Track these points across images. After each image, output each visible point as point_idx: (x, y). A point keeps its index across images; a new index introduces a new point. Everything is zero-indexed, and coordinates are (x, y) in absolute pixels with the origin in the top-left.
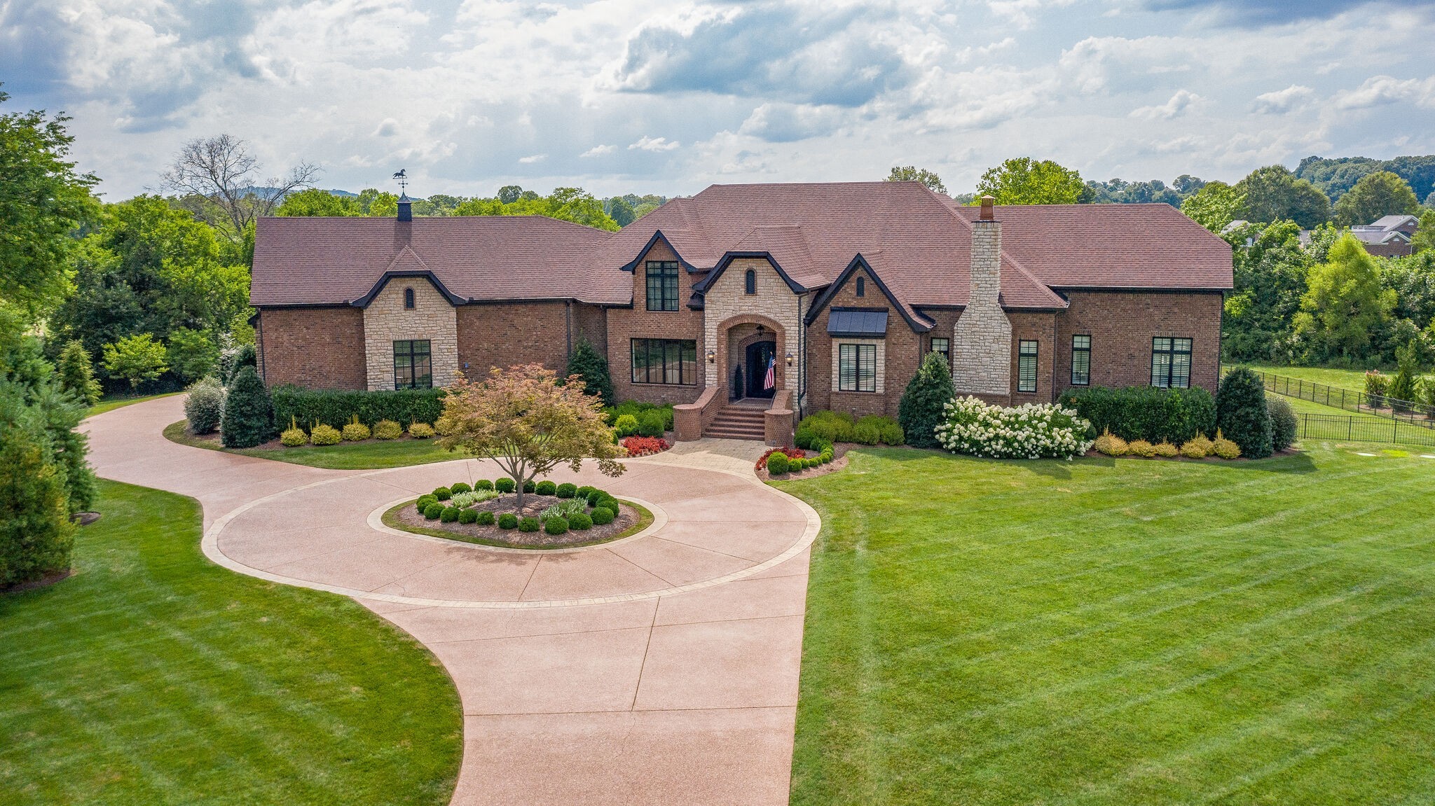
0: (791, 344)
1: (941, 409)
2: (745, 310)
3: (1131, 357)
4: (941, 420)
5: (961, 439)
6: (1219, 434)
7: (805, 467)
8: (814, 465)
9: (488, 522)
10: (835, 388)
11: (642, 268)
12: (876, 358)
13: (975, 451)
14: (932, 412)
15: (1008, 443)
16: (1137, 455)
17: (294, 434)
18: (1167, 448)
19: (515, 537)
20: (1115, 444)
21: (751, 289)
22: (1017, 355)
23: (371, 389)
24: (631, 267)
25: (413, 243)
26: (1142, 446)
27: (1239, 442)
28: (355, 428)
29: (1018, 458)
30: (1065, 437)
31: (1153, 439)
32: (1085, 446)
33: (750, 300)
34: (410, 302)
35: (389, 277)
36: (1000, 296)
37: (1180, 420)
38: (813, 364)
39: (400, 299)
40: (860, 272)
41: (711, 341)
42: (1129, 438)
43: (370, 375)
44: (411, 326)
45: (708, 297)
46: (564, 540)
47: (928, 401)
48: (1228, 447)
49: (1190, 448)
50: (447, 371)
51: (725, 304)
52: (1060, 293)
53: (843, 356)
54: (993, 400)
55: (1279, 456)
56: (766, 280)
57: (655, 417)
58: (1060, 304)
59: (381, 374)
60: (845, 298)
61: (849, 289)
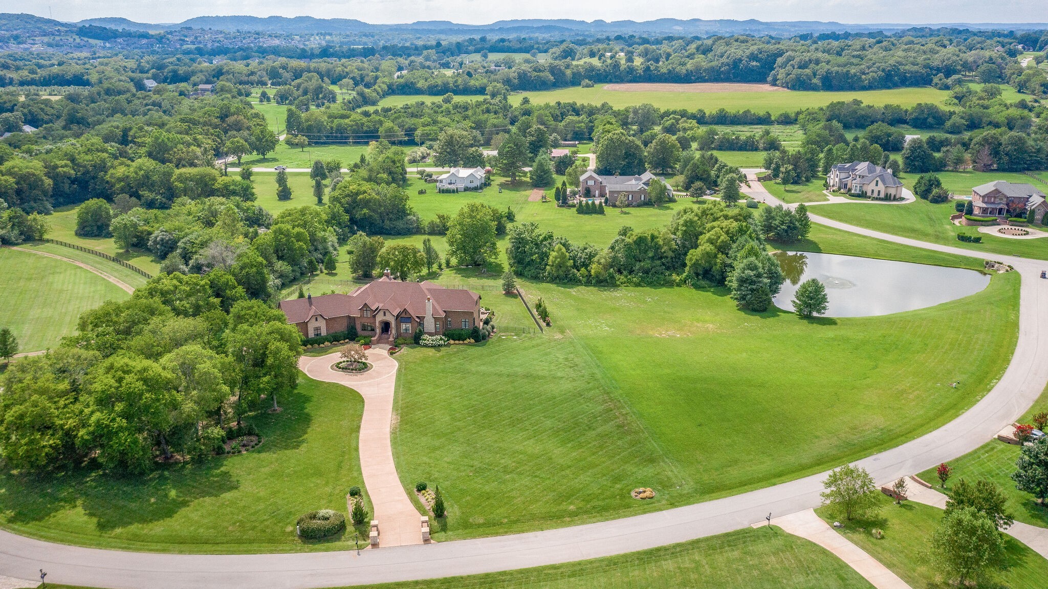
0: (393, 325)
1: (421, 338)
2: (384, 319)
3: (459, 324)
4: (421, 340)
5: (424, 344)
6: (471, 339)
7: (396, 352)
8: (398, 352)
10: (404, 332)
11: (362, 310)
12: (409, 326)
13: (426, 346)
14: (419, 338)
15: (432, 344)
16: (456, 344)
18: (461, 342)
20: (452, 342)
21: (385, 315)
22: (436, 324)
23: (310, 338)
24: (360, 310)
25: (313, 304)
26: (457, 342)
27: (474, 340)
28: (309, 346)
30: (442, 342)
31: (459, 340)
32: (446, 343)
33: (385, 317)
34: (316, 320)
35: (312, 316)
36: (432, 315)
37: (464, 336)
38: (398, 327)
40: (405, 311)
41: (377, 325)
42: (454, 340)
43: (309, 334)
44: (317, 324)
45: (376, 316)
47: (418, 336)
48: (472, 341)
49: (465, 342)
50: (324, 332)
51: (380, 318)
52: (445, 311)
53: (403, 326)
54: (431, 334)
55: (483, 341)
56: (387, 313)
57: (368, 340)
58: (444, 315)
59: (311, 334)
60: (403, 315)
61: (404, 313)
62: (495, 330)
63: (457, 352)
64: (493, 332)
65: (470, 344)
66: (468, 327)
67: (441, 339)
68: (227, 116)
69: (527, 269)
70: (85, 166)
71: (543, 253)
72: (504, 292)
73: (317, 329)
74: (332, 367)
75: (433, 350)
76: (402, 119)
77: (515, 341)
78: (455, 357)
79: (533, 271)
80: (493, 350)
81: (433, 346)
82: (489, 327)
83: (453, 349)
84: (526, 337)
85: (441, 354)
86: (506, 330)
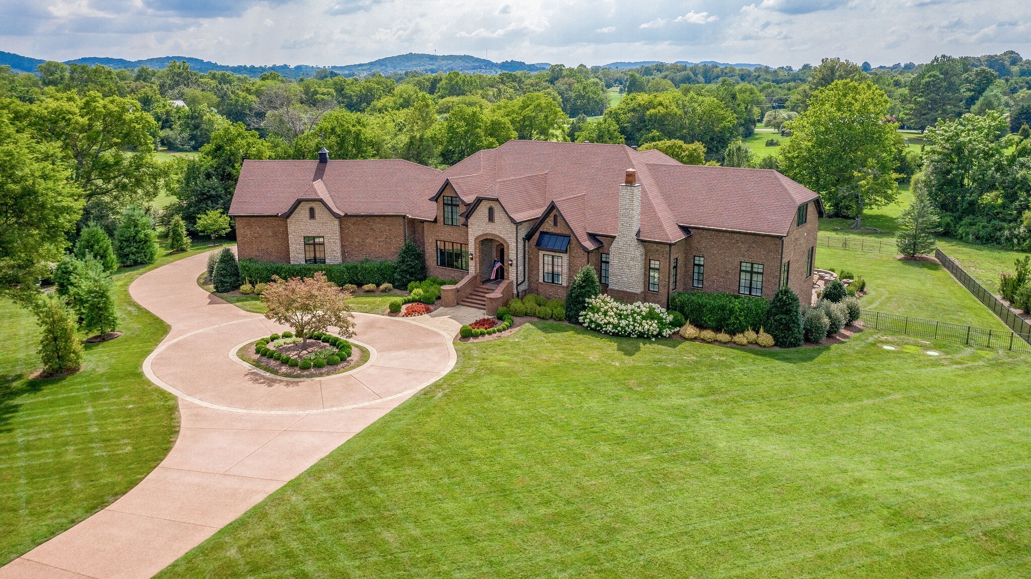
0: (514, 252)
1: (584, 302)
2: (489, 231)
3: (727, 273)
4: (584, 308)
5: (591, 321)
6: (762, 330)
7: (482, 334)
8: (489, 333)
9: (278, 359)
10: (541, 280)
11: (440, 199)
12: (562, 263)
13: (596, 330)
14: (579, 303)
15: (615, 327)
16: (703, 340)
17: (246, 287)
18: (723, 337)
19: (284, 369)
20: (690, 330)
21: (491, 219)
22: (648, 268)
23: (292, 263)
24: (435, 199)
25: (324, 177)
26: (708, 334)
27: (775, 337)
29: (622, 336)
30: (652, 326)
31: (717, 330)
32: (667, 332)
33: (491, 225)
34: (312, 215)
35: (299, 202)
36: (639, 232)
37: (737, 319)
38: (530, 265)
39: (308, 214)
40: (554, 212)
41: (472, 248)
42: (701, 326)
43: (292, 255)
44: (312, 228)
45: (471, 220)
46: (306, 373)
47: (577, 296)
48: (765, 338)
49: (739, 338)
50: (333, 254)
51: (478, 226)
52: (685, 229)
53: (545, 262)
54: (624, 297)
55: (805, 348)
56: (498, 214)
57: (433, 289)
58: (676, 236)
59: (298, 255)
60: (548, 226)
61: (550, 221)
62: (858, 323)
63: (695, 366)
64: (848, 326)
65: (754, 348)
66: (764, 295)
67: (651, 316)
68: (557, 79)
69: (966, 220)
70: (350, 97)
71: (1015, 182)
72: (902, 256)
73: (310, 242)
74: (242, 354)
75: (611, 347)
76: (773, 88)
77: (935, 363)
78: (674, 381)
79: (982, 225)
80: (838, 380)
81: (618, 335)
82: (838, 308)
83: (687, 353)
84: (974, 358)
85: (629, 361)
86: (903, 328)
